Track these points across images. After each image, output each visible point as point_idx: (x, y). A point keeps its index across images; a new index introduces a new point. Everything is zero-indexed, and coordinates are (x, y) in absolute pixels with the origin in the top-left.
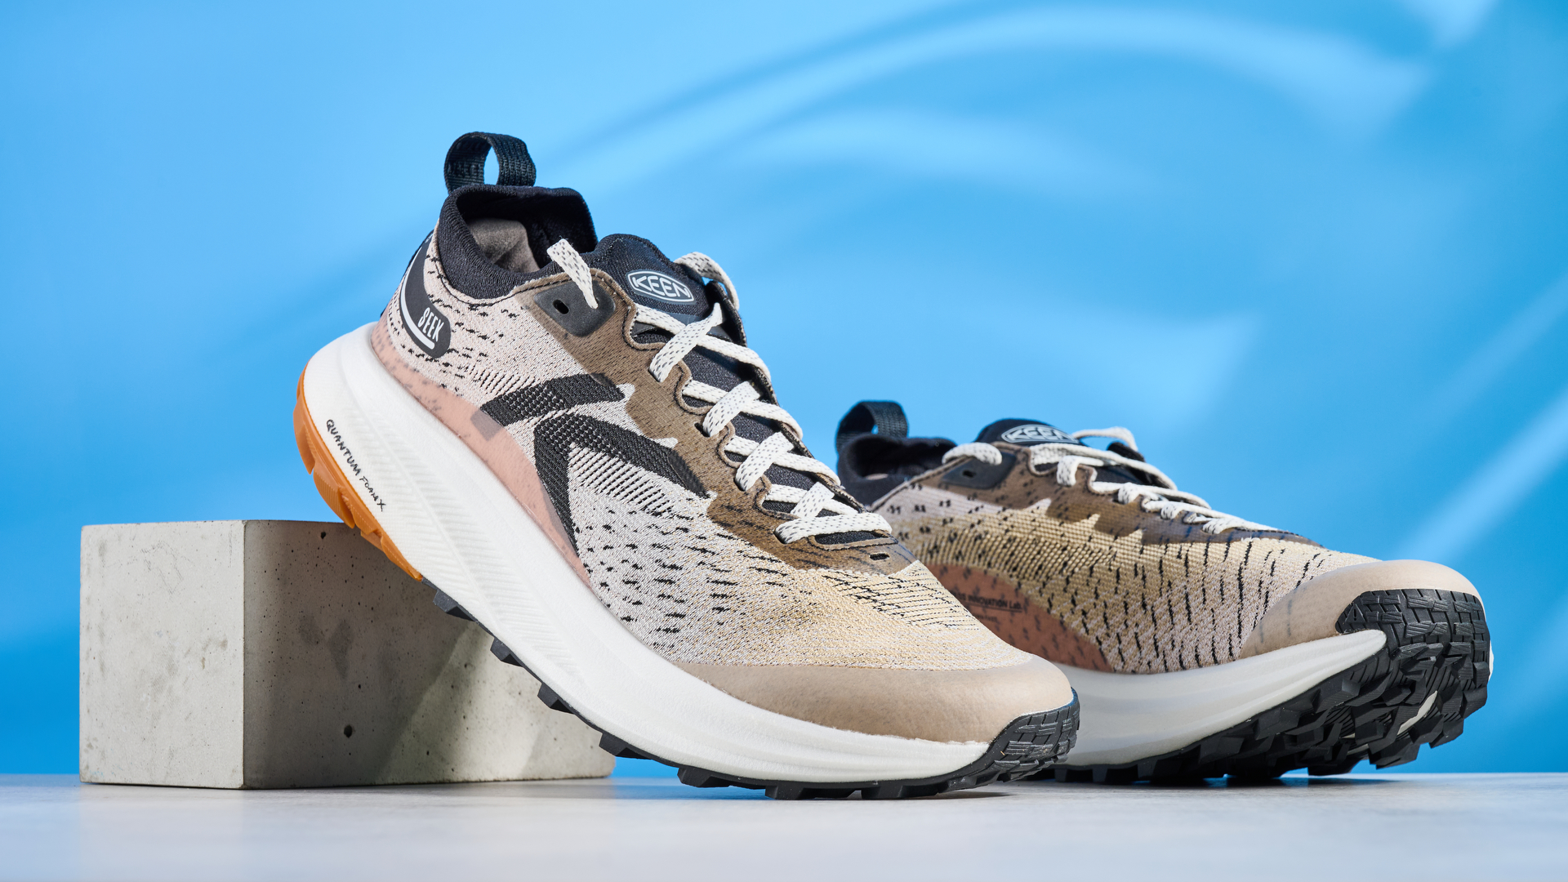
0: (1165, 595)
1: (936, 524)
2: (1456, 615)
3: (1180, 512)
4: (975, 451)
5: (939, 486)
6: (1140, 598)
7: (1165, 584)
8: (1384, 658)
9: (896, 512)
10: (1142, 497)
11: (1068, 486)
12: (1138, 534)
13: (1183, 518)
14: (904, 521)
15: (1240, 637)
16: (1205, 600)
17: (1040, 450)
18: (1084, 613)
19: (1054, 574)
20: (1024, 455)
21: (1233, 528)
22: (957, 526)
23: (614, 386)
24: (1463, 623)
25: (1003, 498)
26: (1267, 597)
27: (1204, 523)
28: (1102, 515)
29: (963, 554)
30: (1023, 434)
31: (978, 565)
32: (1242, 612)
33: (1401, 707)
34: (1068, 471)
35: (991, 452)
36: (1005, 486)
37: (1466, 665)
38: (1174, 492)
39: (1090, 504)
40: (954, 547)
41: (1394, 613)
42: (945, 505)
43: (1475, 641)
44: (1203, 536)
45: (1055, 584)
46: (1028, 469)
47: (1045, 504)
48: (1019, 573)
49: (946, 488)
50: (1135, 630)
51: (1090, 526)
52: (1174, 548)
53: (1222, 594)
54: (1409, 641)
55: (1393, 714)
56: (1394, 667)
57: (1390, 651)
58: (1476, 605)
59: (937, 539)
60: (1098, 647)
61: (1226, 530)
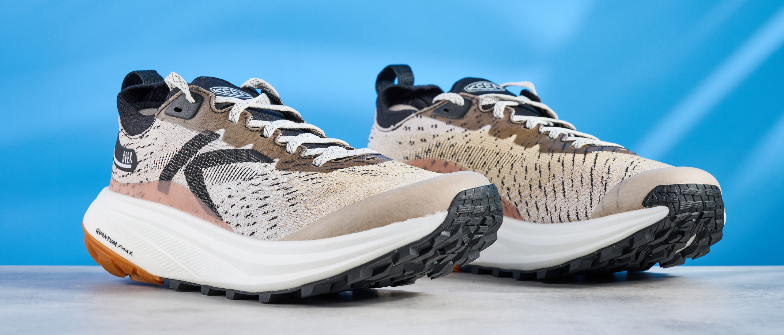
0: (551, 181)
1: (429, 138)
2: (707, 197)
3: (560, 135)
4: (450, 98)
5: (431, 117)
6: (538, 182)
7: (552, 175)
8: (668, 221)
9: (408, 130)
10: (539, 125)
11: (500, 118)
12: (537, 147)
13: (561, 138)
14: (412, 135)
15: (591, 207)
16: (573, 185)
17: (485, 97)
18: (508, 189)
19: (492, 167)
20: (476, 101)
21: (588, 145)
22: (441, 139)
23: (214, 133)
24: (710, 201)
25: (465, 124)
26: (606, 186)
27: (572, 141)
28: (518, 135)
29: (444, 153)
30: (476, 87)
31: (452, 160)
32: (592, 193)
33: (677, 244)
34: (500, 110)
35: (459, 99)
36: (466, 118)
37: (711, 222)
38: (557, 121)
39: (512, 129)
40: (439, 149)
41: (674, 197)
42: (434, 127)
43: (717, 210)
44: (572, 149)
45: (492, 173)
46: (478, 108)
47: (488, 128)
48: (474, 166)
49: (435, 118)
50: (536, 199)
51: (511, 141)
52: (556, 155)
53: (582, 183)
54: (681, 212)
55: (673, 247)
56: (673, 224)
57: (671, 217)
58: (717, 191)
59: (429, 146)
60: (516, 207)
61: (584, 146)
